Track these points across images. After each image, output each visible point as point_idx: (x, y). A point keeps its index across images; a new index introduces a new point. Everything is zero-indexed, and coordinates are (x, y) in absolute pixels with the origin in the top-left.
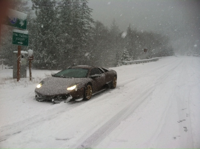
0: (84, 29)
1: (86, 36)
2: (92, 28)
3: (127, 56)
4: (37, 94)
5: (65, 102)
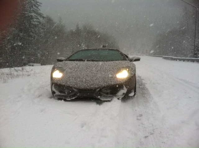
2: (41, 23)
4: (55, 88)
5: (118, 99)
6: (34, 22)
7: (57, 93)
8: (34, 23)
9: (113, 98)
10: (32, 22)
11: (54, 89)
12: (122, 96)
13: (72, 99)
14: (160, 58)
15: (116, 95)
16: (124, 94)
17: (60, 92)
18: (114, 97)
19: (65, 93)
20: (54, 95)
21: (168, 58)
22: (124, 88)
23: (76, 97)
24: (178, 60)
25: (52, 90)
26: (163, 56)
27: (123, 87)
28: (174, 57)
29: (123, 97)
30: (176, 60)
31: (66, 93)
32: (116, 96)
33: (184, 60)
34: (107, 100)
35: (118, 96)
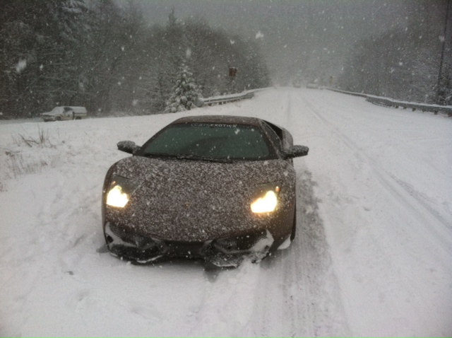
0: (66, 13)
1: (73, 30)
2: (87, 10)
3: (191, 85)
4: (111, 230)
5: (254, 262)
6: (70, 7)
7: (117, 241)
8: (70, 10)
9: (243, 259)
10: (66, 8)
11: (109, 232)
12: (263, 253)
13: (149, 260)
14: (360, 98)
15: (250, 250)
16: (267, 247)
17: (124, 239)
18: (244, 256)
19: (133, 242)
20: (111, 245)
21: (379, 99)
22: (267, 236)
23: (158, 257)
24: (400, 107)
25: (105, 234)
26: (368, 95)
27: (265, 234)
28: (391, 100)
29: (265, 255)
30: (396, 106)
31: (137, 243)
32: (248, 253)
33: (414, 108)
34: (229, 265)
35: (254, 252)
